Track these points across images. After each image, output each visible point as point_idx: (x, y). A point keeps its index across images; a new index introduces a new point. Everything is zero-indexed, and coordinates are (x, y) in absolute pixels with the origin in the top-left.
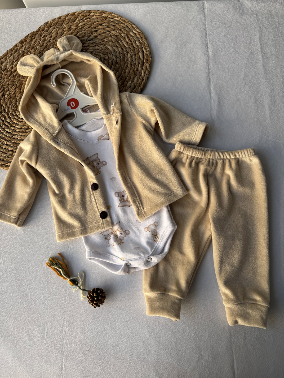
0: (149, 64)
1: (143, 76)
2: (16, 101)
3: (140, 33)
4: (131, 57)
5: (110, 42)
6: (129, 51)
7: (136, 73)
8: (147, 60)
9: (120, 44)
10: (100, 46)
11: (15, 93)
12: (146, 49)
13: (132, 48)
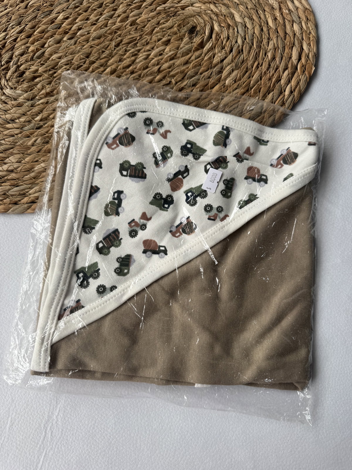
0: (306, 77)
1: (286, 97)
2: (11, 58)
3: (307, 9)
4: (274, 49)
5: (243, 5)
6: (273, 36)
7: (274, 85)
8: (304, 67)
9: (260, 17)
10: (220, 6)
11: (15, 40)
12: (309, 45)
13: (281, 33)
